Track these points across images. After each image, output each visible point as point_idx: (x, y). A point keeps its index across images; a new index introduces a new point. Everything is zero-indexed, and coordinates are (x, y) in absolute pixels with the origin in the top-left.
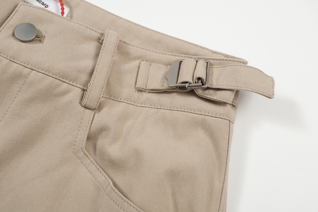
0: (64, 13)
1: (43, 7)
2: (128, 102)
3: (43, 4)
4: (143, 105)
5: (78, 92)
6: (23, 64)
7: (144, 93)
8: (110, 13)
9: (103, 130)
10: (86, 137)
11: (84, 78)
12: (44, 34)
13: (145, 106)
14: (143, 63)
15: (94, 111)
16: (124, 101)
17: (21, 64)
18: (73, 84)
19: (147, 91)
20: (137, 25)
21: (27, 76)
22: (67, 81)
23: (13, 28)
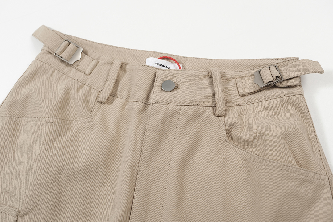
0: (181, 68)
1: (167, 69)
2: (239, 105)
3: (167, 67)
4: (248, 104)
5: (210, 109)
6: (175, 104)
7: (245, 97)
8: (205, 59)
9: (233, 125)
10: (226, 133)
11: (210, 100)
12: (178, 83)
13: (249, 103)
14: (237, 80)
15: (223, 117)
16: (236, 105)
17: (174, 104)
18: (206, 106)
19: (247, 95)
20: (224, 60)
21: (179, 110)
22: (202, 105)
23: (160, 86)
